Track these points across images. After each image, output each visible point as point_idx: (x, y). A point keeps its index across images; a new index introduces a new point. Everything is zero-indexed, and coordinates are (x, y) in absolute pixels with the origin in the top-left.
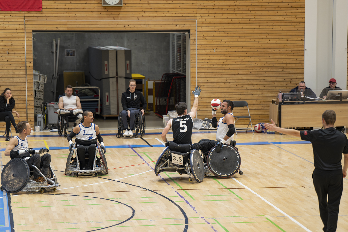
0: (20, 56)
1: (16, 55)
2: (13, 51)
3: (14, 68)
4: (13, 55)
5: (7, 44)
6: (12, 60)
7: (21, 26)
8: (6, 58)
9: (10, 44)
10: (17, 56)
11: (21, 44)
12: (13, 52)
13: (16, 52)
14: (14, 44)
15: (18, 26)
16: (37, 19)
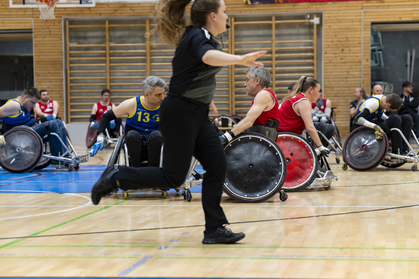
0: (356, 53)
1: (351, 51)
2: (347, 47)
3: (348, 67)
4: (348, 52)
5: (341, 40)
6: (347, 58)
7: (358, 17)
8: (340, 56)
9: (345, 39)
10: (353, 53)
11: (358, 39)
12: (348, 49)
13: (351, 48)
14: (349, 39)
15: (354, 17)
16: (377, 8)
